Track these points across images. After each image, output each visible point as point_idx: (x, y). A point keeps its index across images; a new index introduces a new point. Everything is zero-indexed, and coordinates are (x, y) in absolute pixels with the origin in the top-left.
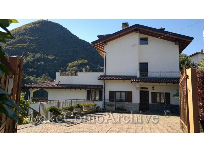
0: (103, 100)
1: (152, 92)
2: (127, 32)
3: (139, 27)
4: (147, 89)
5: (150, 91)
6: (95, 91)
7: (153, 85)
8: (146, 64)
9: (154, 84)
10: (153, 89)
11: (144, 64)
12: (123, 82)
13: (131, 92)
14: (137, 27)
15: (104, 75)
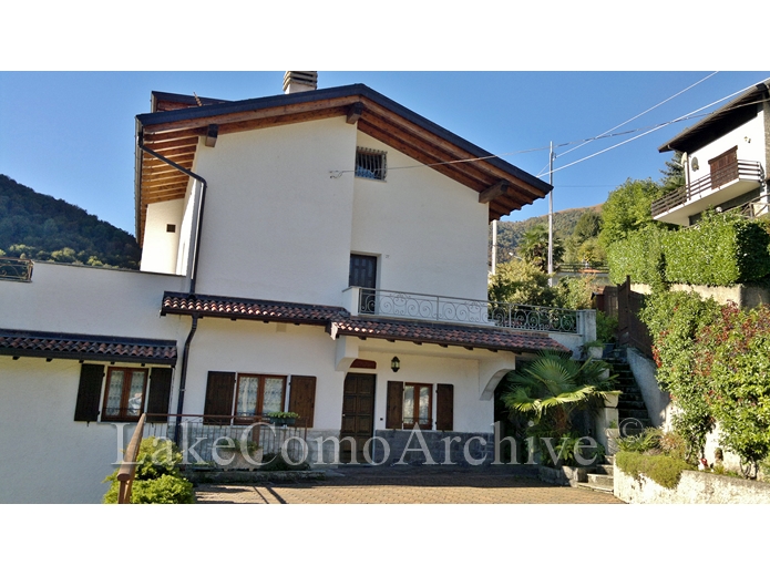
0: (172, 420)
1: (389, 382)
2: (319, 107)
3: (368, 99)
4: (372, 365)
5: (384, 377)
6: (128, 373)
7: (394, 352)
8: (373, 260)
9: (399, 345)
10: (395, 369)
11: (364, 261)
12: (278, 330)
13: (314, 379)
14: (361, 96)
15: (187, 290)
